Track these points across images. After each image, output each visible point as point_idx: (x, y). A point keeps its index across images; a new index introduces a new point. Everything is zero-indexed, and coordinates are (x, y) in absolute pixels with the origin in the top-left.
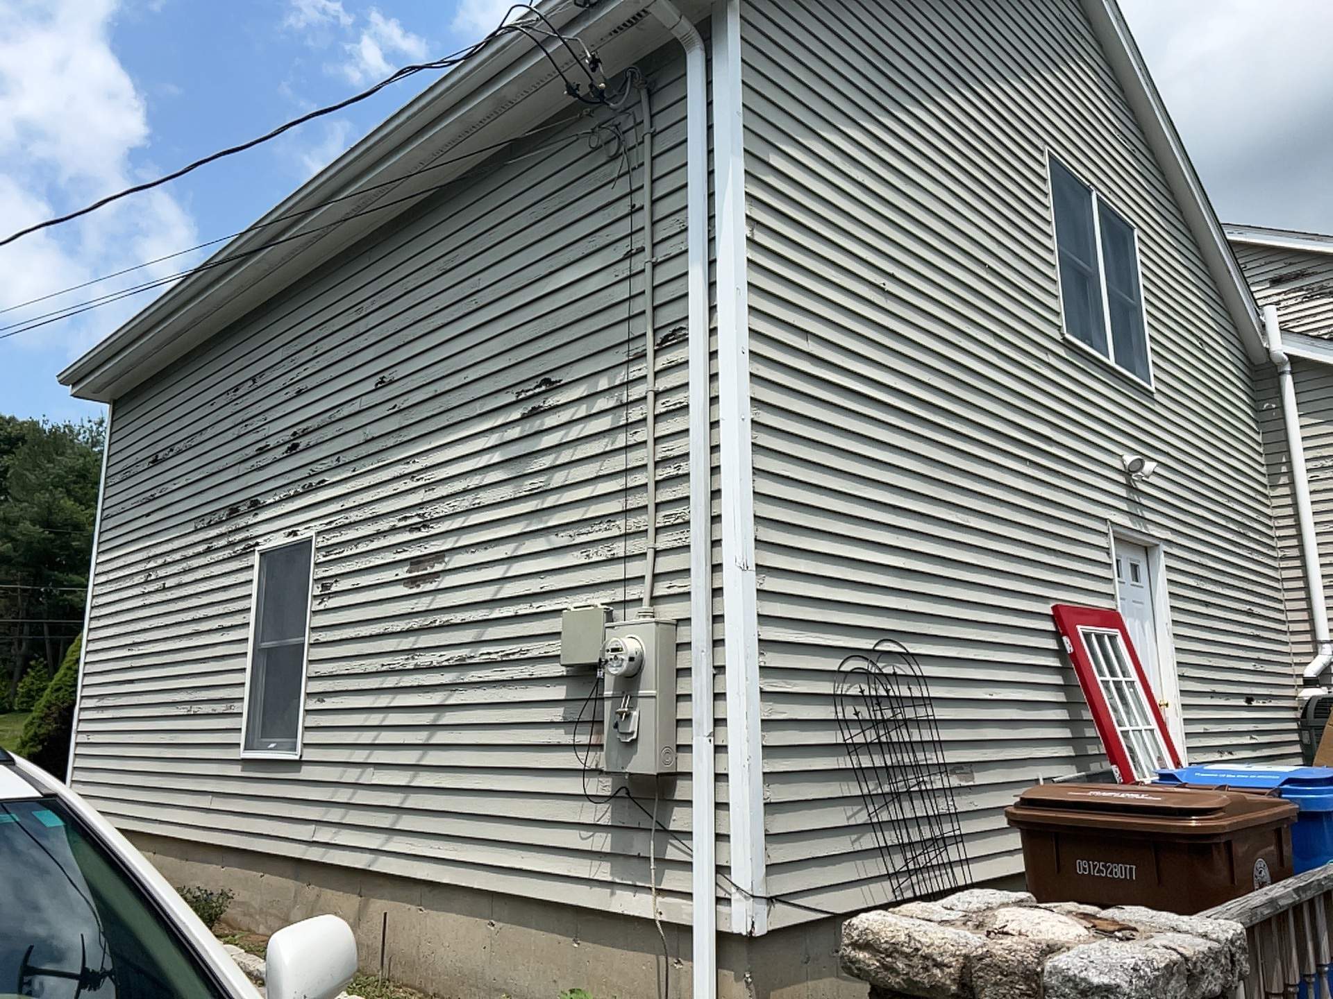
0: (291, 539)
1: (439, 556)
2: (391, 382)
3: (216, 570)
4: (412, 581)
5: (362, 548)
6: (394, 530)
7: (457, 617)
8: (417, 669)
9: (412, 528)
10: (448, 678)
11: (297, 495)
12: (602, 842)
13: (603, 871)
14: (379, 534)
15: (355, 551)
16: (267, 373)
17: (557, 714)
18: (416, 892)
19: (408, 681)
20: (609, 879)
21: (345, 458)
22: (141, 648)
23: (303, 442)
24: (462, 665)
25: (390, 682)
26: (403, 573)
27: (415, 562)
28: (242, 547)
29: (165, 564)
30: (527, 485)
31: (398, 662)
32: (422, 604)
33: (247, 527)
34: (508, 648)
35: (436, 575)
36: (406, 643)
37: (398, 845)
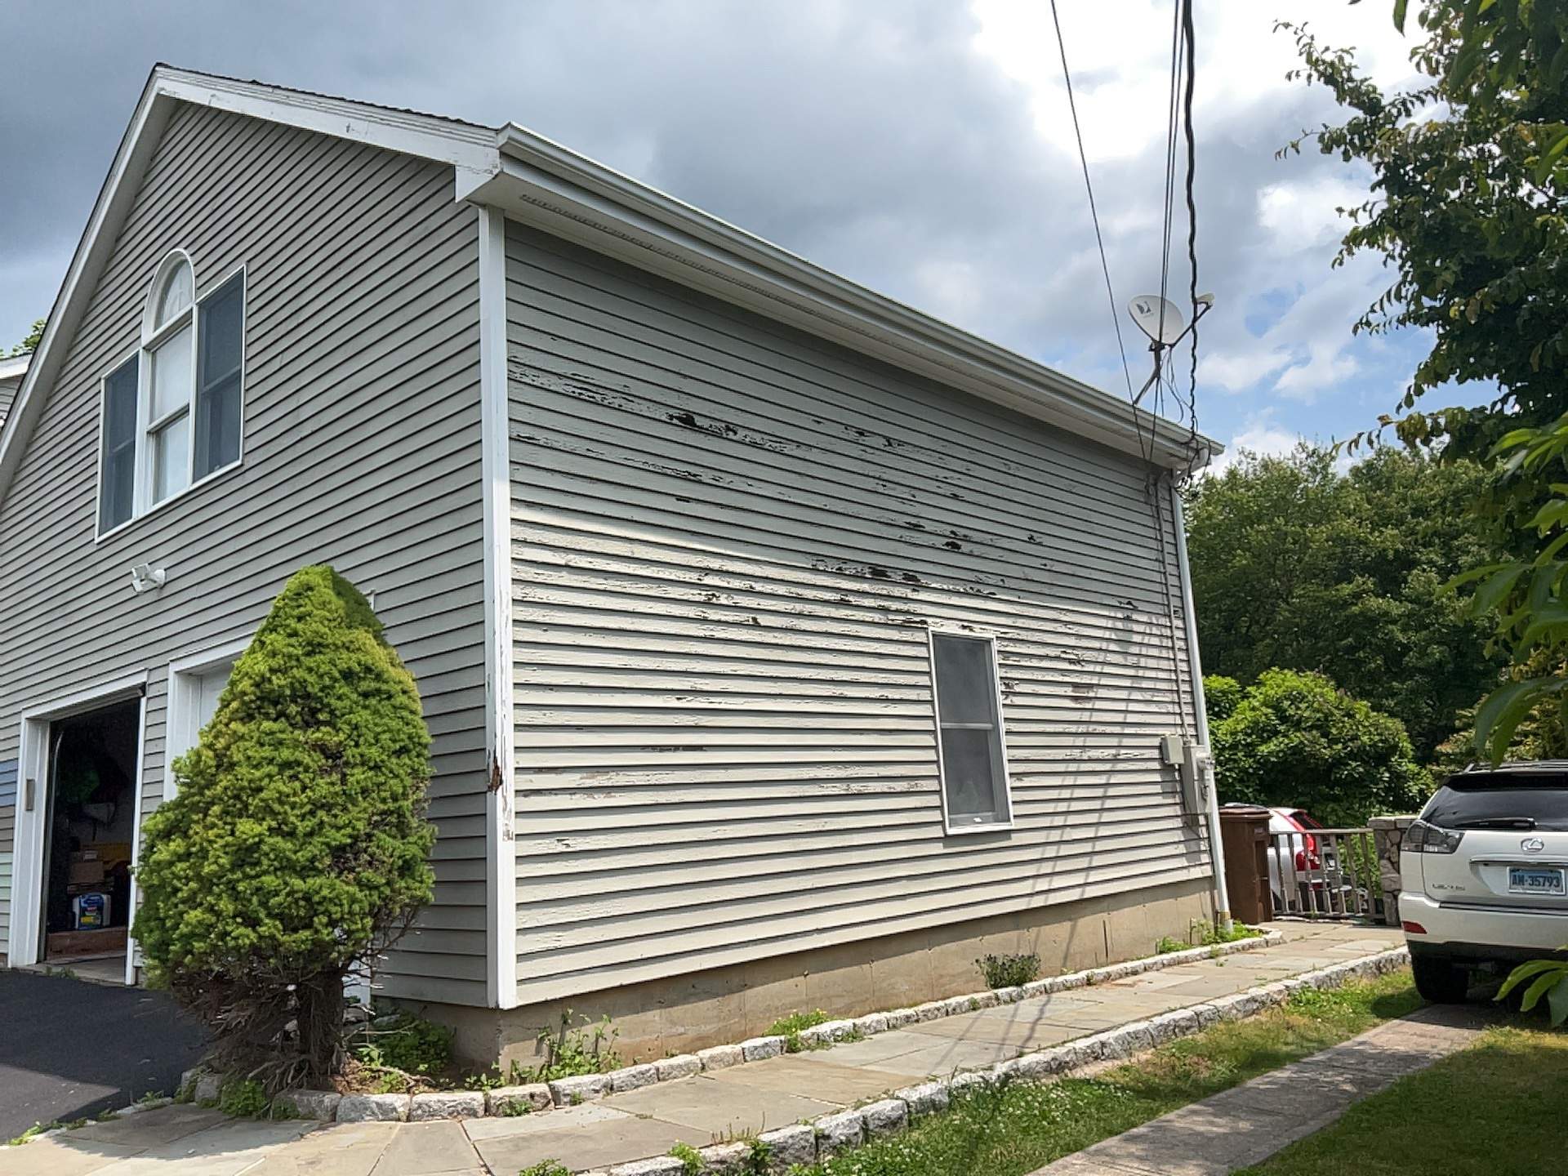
0: (966, 632)
1: (1090, 686)
2: (1040, 544)
3: (863, 631)
4: (1075, 699)
5: (1035, 663)
6: (1057, 658)
7: (1109, 729)
8: (1090, 760)
9: (1071, 661)
10: (1108, 767)
11: (966, 594)
12: (1182, 849)
13: (1183, 862)
14: (1047, 657)
15: (1028, 664)
16: (906, 447)
17: (1158, 789)
18: (1105, 904)
19: (1084, 767)
20: (1186, 864)
21: (1009, 583)
22: (712, 699)
23: (966, 547)
24: (1115, 760)
25: (1073, 767)
26: (1069, 691)
27: (1075, 685)
28: (902, 618)
29: (750, 592)
30: (1131, 660)
31: (1076, 753)
32: (1086, 716)
33: (906, 599)
34: (1136, 752)
35: (1090, 698)
36: (1079, 741)
37: (1094, 876)
